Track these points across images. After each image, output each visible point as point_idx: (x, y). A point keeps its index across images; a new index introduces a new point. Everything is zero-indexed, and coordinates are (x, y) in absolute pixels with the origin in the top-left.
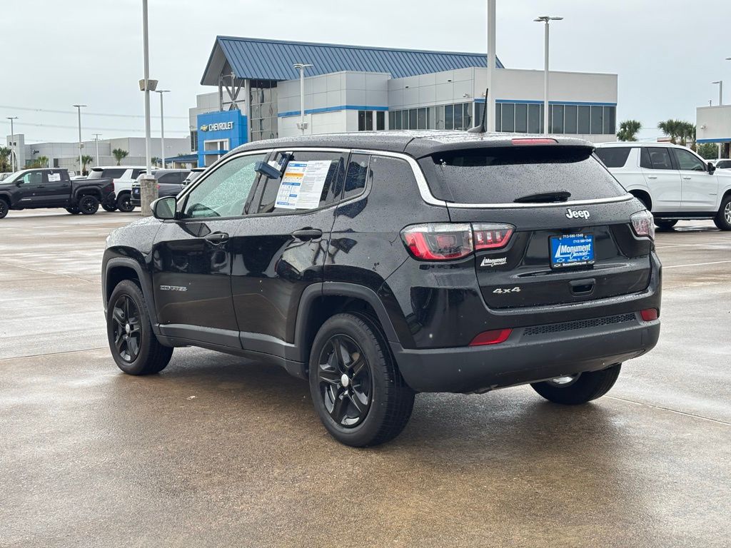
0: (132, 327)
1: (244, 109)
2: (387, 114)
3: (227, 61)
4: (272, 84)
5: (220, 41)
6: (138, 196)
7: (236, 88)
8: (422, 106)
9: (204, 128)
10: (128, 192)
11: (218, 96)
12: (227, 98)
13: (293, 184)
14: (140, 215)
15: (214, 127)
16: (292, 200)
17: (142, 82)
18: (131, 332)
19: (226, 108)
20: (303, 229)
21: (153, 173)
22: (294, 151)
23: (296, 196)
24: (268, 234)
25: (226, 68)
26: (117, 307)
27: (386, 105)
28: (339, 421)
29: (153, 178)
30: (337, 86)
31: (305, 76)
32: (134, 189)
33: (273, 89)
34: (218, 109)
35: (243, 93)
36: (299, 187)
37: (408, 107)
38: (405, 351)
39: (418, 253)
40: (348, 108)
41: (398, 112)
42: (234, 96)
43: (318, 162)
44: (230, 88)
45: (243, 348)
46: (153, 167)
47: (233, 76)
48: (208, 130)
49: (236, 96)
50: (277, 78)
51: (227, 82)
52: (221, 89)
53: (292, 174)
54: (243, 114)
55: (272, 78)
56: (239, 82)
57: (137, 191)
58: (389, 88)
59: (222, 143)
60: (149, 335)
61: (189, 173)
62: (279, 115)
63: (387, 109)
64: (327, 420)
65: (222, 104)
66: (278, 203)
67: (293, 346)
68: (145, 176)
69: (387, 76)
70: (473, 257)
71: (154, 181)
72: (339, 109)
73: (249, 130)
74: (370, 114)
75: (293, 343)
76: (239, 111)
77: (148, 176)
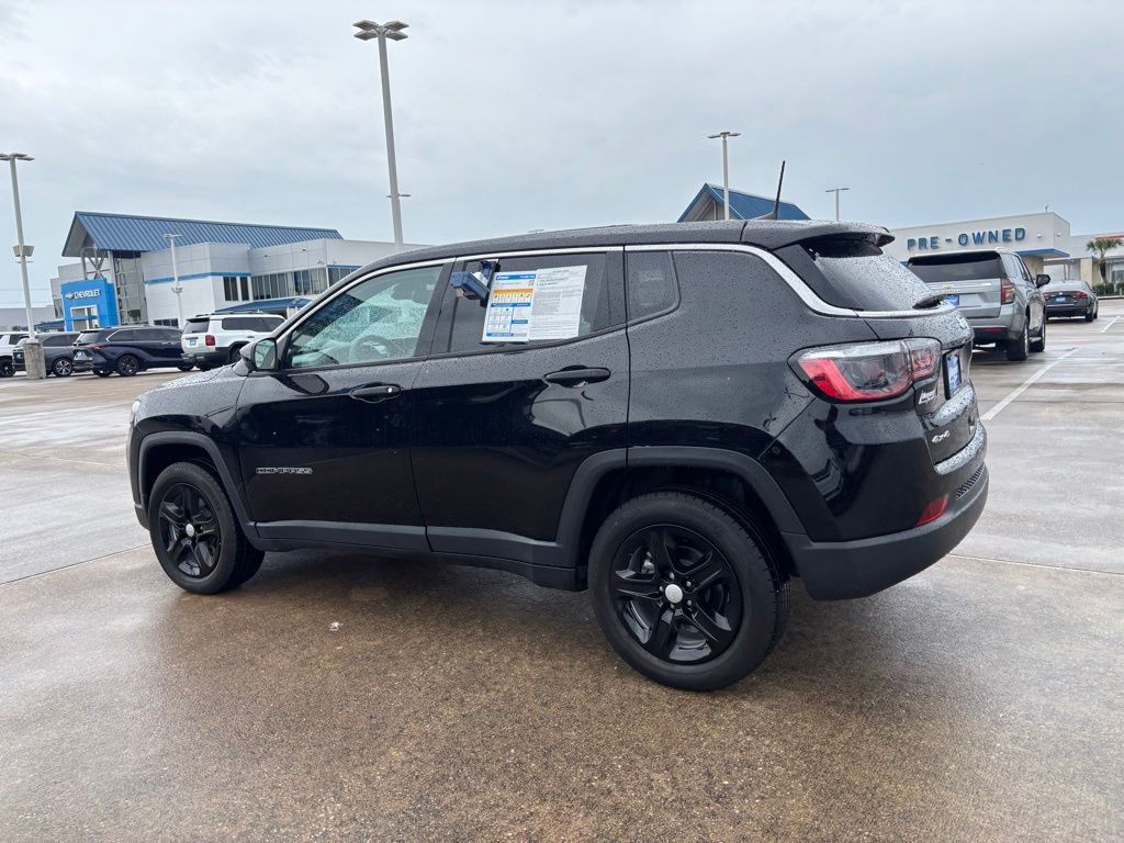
0: (197, 528)
1: (110, 279)
2: (249, 279)
3: (88, 234)
4: (136, 254)
5: (78, 216)
6: (22, 361)
7: (99, 259)
8: (281, 271)
9: (70, 296)
10: (10, 357)
11: (81, 267)
12: (90, 268)
13: (514, 305)
14: (24, 379)
15: (80, 294)
16: (516, 328)
17: (16, 249)
18: (198, 535)
19: (91, 277)
20: (565, 369)
21: (36, 337)
22: (500, 258)
23: (526, 322)
24: (489, 381)
25: (88, 240)
26: (166, 500)
27: (248, 272)
28: (664, 656)
29: (37, 341)
30: (201, 255)
31: (176, 245)
32: (15, 354)
33: (138, 259)
34: (83, 279)
35: (107, 263)
36: (529, 309)
37: (269, 273)
38: (816, 546)
39: (834, 391)
40: (213, 274)
41: (260, 277)
42: (98, 266)
43: (555, 269)
44: (93, 259)
45: (432, 550)
46: (36, 333)
47: (95, 248)
48: (73, 297)
49: (99, 266)
50: (141, 249)
51: (91, 255)
52: (84, 261)
53: (509, 291)
54: (109, 282)
55: (135, 249)
56: (102, 253)
57: (19, 356)
58: (250, 257)
59: (89, 310)
60: (234, 537)
61: (78, 335)
62: (146, 283)
63: (249, 275)
64: (638, 655)
65: (86, 273)
66: (489, 335)
67: (553, 544)
68: (28, 341)
69: (246, 247)
70: (911, 390)
71: (38, 345)
72: (205, 275)
73: (117, 297)
74: (234, 280)
75: (554, 541)
76: (105, 280)
77: (32, 340)
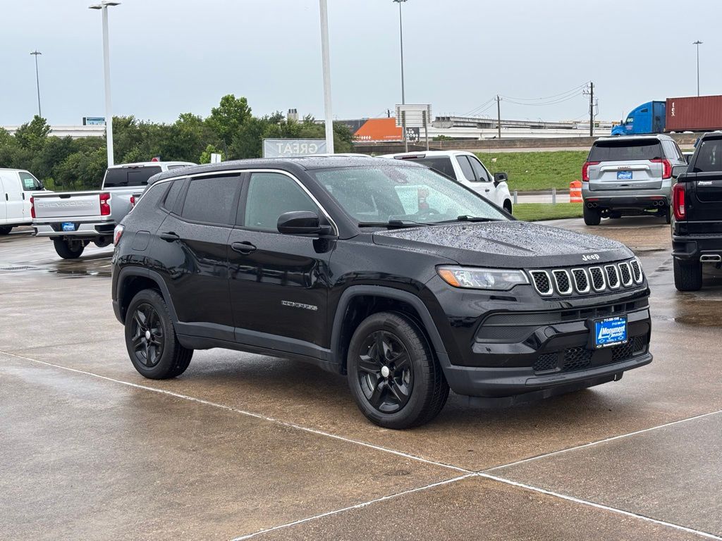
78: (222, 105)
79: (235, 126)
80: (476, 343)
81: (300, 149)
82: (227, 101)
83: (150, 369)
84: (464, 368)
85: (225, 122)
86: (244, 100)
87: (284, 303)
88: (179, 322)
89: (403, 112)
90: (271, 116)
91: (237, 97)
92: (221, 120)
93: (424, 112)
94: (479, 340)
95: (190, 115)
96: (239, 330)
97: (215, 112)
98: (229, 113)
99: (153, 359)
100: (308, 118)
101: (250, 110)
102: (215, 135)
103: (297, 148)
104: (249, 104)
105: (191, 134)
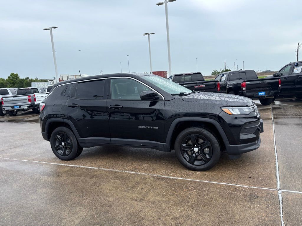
78: (11, 75)
79: (15, 81)
80: (240, 136)
81: (42, 85)
82: (12, 74)
83: (66, 157)
84: (236, 145)
85: (12, 80)
86: (17, 74)
87: (139, 127)
88: (80, 138)
89: (62, 77)
90: (25, 78)
91: (15, 73)
92: (11, 79)
93: (67, 77)
94: (241, 134)
95: (2, 78)
96: (112, 139)
97: (9, 77)
98: (13, 77)
99: (67, 153)
100: (36, 78)
101: (19, 77)
102: (9, 83)
103: (41, 84)
104: (19, 75)
105: (3, 83)
